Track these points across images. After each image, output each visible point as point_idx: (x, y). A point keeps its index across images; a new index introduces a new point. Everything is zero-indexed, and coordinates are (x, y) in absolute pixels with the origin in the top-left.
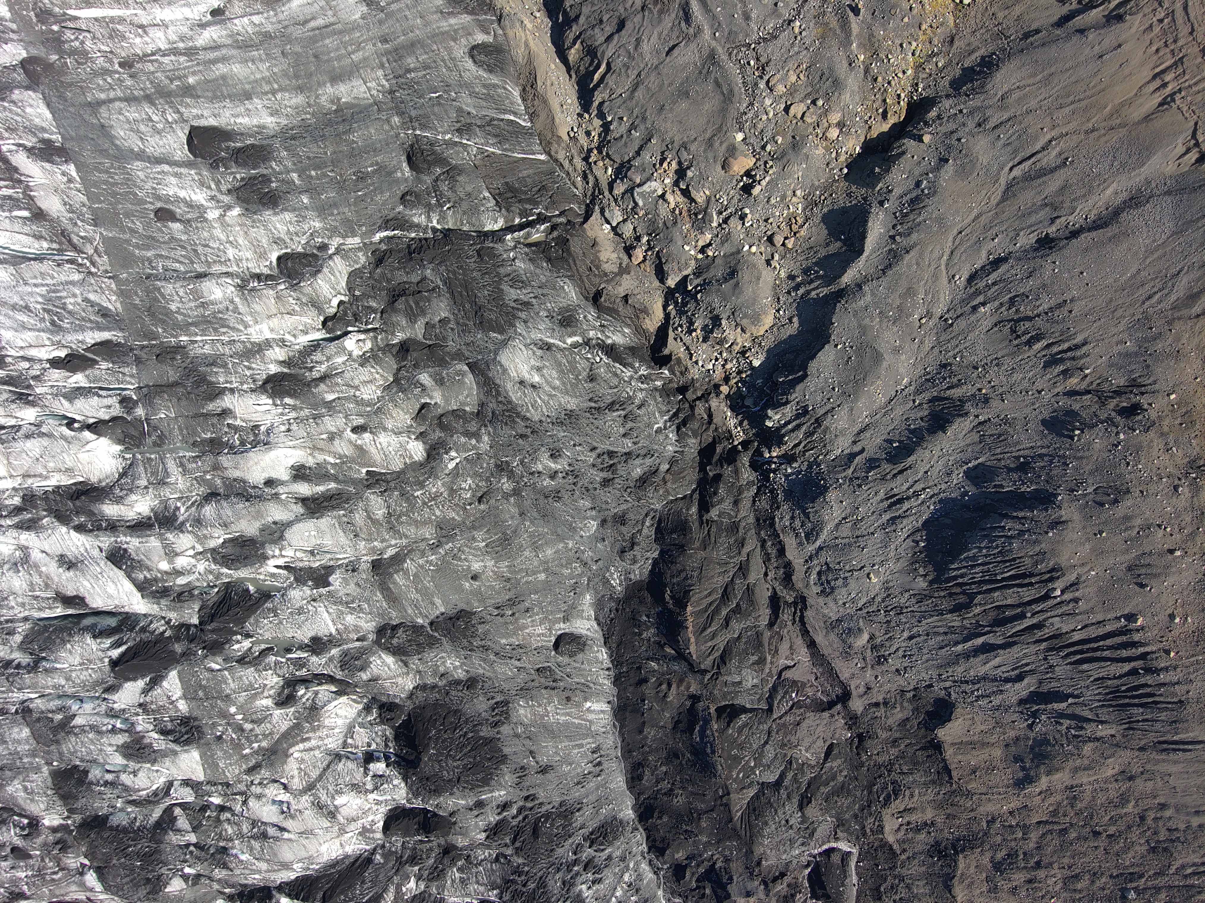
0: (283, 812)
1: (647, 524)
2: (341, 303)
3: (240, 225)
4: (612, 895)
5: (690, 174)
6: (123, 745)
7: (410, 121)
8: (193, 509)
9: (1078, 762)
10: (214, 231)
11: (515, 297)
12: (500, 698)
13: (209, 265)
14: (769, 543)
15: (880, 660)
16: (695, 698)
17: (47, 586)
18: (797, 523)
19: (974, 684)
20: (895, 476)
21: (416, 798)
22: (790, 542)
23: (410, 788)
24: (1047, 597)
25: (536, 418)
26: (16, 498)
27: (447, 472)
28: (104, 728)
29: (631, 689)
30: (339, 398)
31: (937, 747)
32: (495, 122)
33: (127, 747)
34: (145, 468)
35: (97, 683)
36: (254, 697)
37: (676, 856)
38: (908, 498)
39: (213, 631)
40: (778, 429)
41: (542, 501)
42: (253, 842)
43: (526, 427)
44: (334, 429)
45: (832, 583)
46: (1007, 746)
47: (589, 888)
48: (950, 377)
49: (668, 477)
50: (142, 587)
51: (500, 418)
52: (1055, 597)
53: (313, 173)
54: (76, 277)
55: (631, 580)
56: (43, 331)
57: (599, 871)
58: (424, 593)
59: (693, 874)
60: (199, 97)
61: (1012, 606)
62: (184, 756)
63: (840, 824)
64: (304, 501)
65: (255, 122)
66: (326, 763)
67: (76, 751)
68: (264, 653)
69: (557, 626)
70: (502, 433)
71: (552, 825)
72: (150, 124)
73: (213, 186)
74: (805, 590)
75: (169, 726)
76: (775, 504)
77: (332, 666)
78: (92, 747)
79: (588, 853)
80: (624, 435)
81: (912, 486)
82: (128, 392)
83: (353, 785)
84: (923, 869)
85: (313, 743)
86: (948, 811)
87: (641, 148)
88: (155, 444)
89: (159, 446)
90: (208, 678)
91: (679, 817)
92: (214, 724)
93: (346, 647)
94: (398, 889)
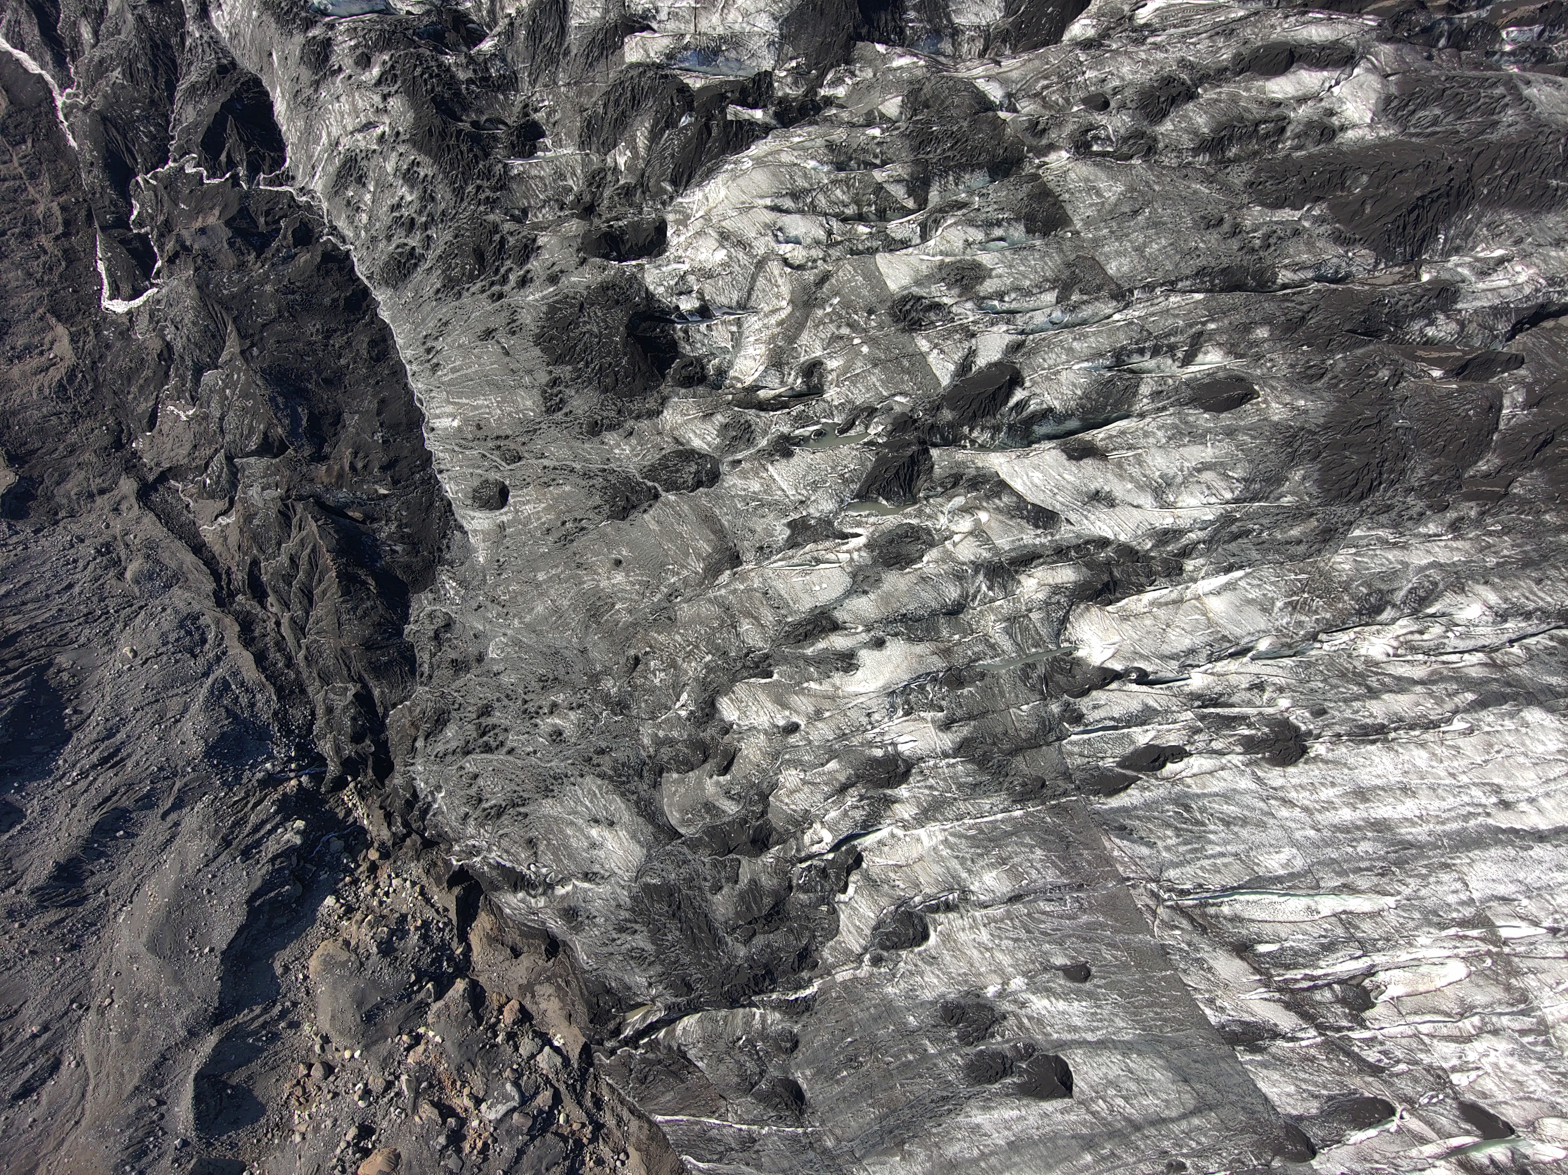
0: (780, 229)
1: (426, 665)
2: (844, 890)
3: (980, 974)
4: (374, 193)
5: (442, 1140)
6: (984, 278)
7: (812, 1144)
8: (972, 591)
10: (1011, 962)
11: (636, 936)
12: (559, 416)
13: (1009, 915)
14: (280, 664)
15: (106, 548)
16: (319, 457)
17: (1120, 465)
21: (633, 272)
22: (251, 673)
23: (642, 285)
25: (588, 779)
26: (1191, 568)
27: (688, 688)
28: (1013, 295)
29: (405, 453)
30: (823, 765)
31: (14, 459)
32: (715, 1157)
33: (977, 278)
34: (1038, 634)
35: (1033, 352)
36: (846, 368)
37: (308, 255)
38: (94, 766)
39: (909, 444)
40: (286, 819)
41: (561, 671)
42: (806, 185)
43: (598, 765)
44: (819, 725)
45: (183, 632)
47: (402, 198)
48: (64, 935)
49: (413, 732)
50: (1001, 486)
51: (631, 772)
53: (910, 1057)
54: (1172, 873)
55: (431, 591)
56: (1198, 796)
57: (396, 220)
58: (672, 534)
59: (285, 238)
60: (1073, 1137)
62: (906, 281)
64: (836, 627)
65: (996, 1114)
66: (754, 297)
67: (1042, 258)
68: (851, 425)
69: (510, 516)
70: (629, 752)
71: (463, 268)
72: (1124, 1093)
73: (1025, 1021)
74: (220, 614)
75: (932, 316)
76: (281, 716)
77: (761, 424)
78: (1022, 268)
79: (415, 241)
80: (476, 776)
81: (91, 784)
82: (1077, 730)
83: (711, 277)
84: (13, 302)
85: (773, 320)
87: (517, 1160)
88: (1033, 666)
89: (1028, 665)
90: (903, 382)
91: (308, 306)
92: (881, 327)
93: (753, 450)
94: (635, 152)
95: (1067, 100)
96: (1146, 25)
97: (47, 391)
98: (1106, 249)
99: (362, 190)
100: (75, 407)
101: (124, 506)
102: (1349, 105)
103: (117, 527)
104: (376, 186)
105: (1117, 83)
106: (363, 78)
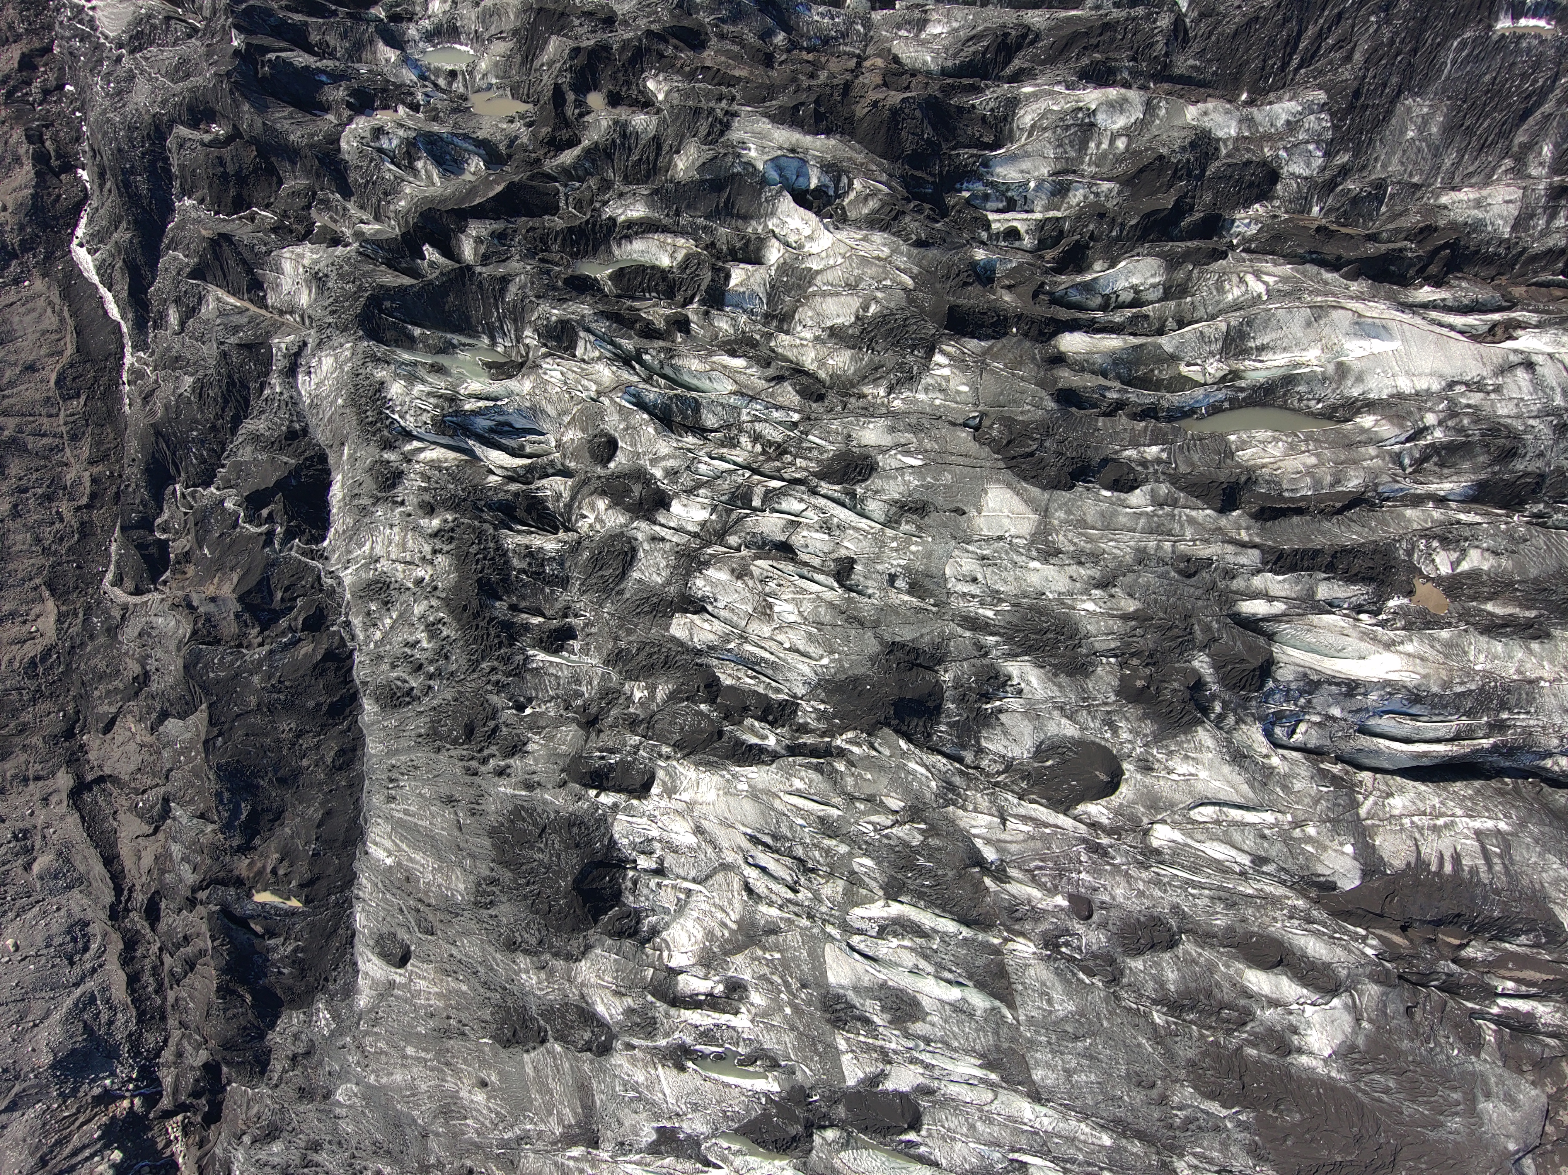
0: (753, 856)
1: (276, 1076)
4: (395, 621)
6: (917, 1020)
12: (485, 913)
14: (149, 988)
15: (23, 834)
16: (245, 849)
18: (104, 1016)
21: (604, 813)
22: (120, 994)
23: (608, 830)
28: (939, 1047)
29: (330, 870)
33: (911, 1016)
35: (940, 1105)
37: (312, 646)
40: (107, 1145)
41: (395, 1148)
45: (69, 937)
47: (419, 642)
55: (304, 1013)
57: (406, 656)
58: (543, 1086)
59: (296, 619)
62: (846, 982)
63: (114, 630)
66: (710, 883)
68: (749, 1059)
69: (403, 980)
74: (109, 929)
75: (858, 1025)
76: (133, 1041)
77: (667, 1026)
78: (956, 1029)
79: (416, 682)
83: (675, 852)
84: (11, 565)
90: (812, 1058)
91: (289, 707)
92: (809, 1003)
93: (650, 1044)
94: (652, 696)
95: (1056, 887)
96: (1157, 852)
97: (16, 665)
98: (1038, 1055)
99: (383, 612)
100: (39, 685)
101: (54, 799)
102: (1313, 1032)
103: (41, 819)
104: (401, 615)
105: (1107, 898)
106: (422, 522)
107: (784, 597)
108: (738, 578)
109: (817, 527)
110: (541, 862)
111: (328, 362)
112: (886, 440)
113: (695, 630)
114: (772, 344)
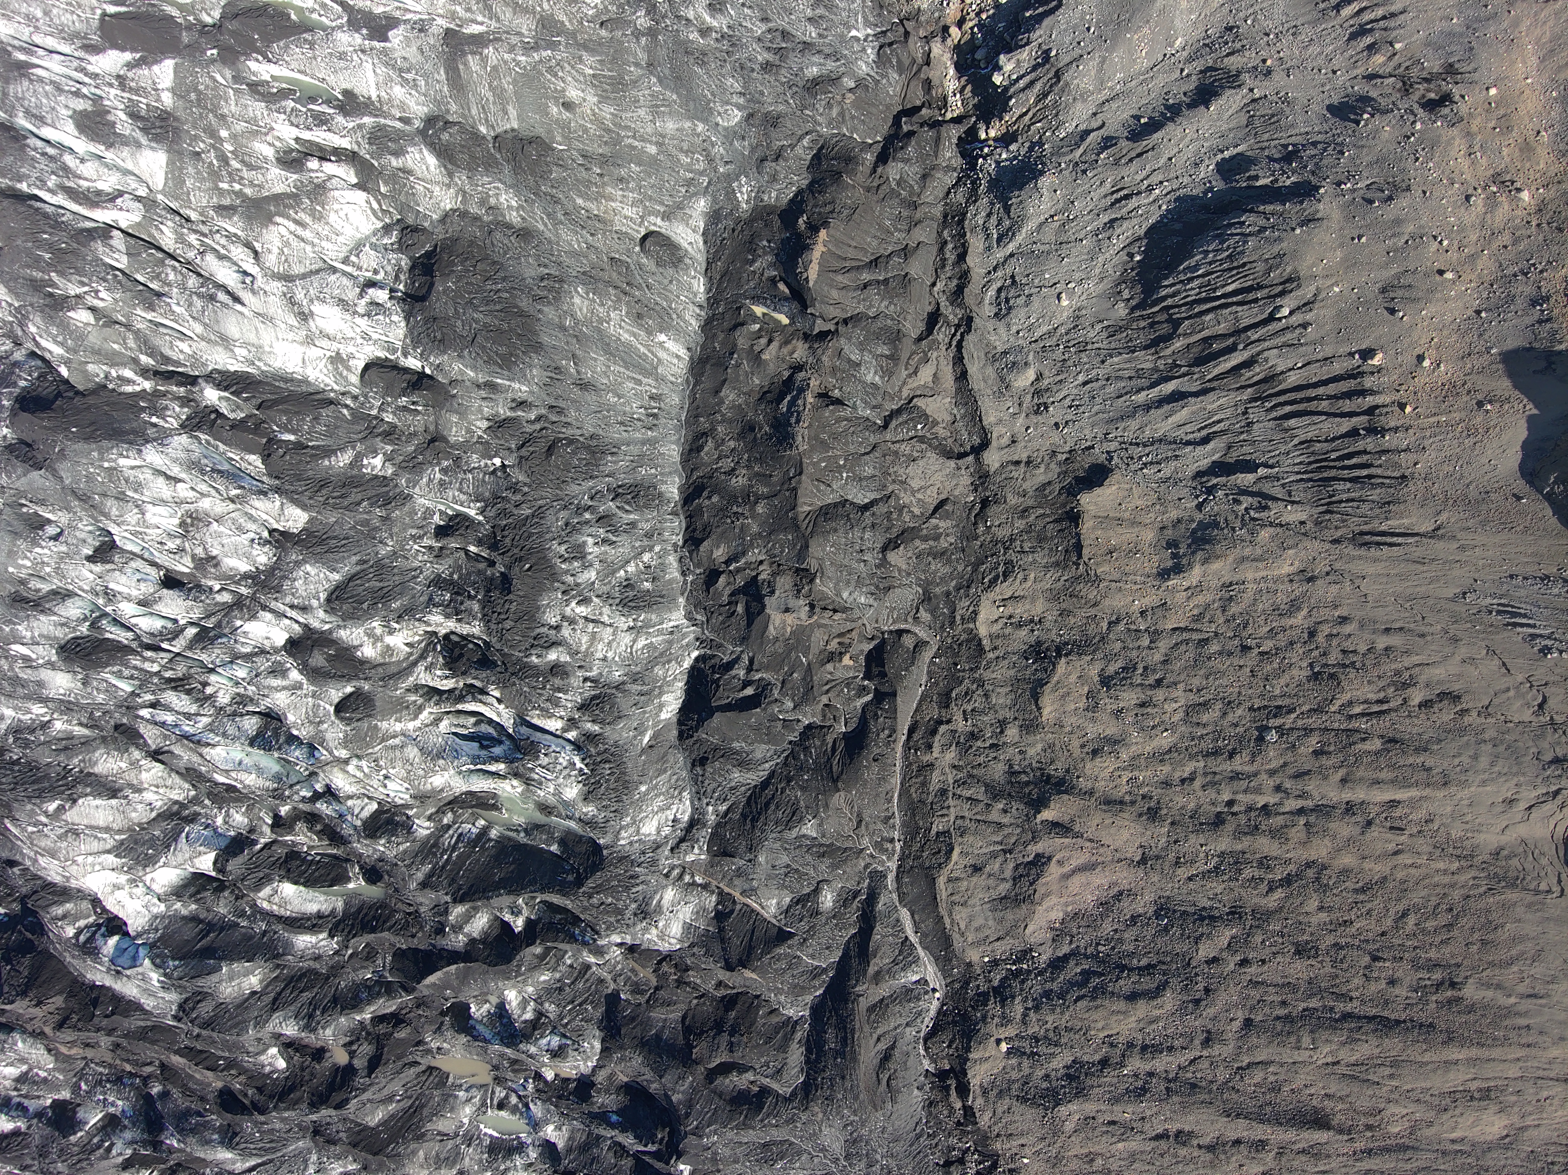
0: (244, 283)
1: (805, 142)
4: (622, 567)
6: (81, 113)
9: (1247, 552)
12: (554, 270)
14: (950, 246)
15: (1040, 409)
16: (797, 368)
18: (994, 220)
19: (1145, 446)
20: (1131, 160)
21: (415, 348)
22: (976, 243)
23: (410, 330)
24: (1271, 318)
29: (721, 336)
31: (1074, 517)
36: (254, 135)
37: (714, 556)
38: (1139, 193)
40: (1006, 89)
41: (681, 58)
42: (195, 299)
45: (1011, 302)
46: (1162, 528)
47: (596, 544)
48: (1234, 41)
49: (850, 97)
52: (1280, 319)
55: (762, 201)
57: (615, 532)
58: (499, 94)
59: (728, 584)
61: (1224, 336)
62: (148, 152)
63: (927, 598)
66: (314, 267)
68: (284, 94)
69: (652, 219)
71: (574, 453)
74: (974, 308)
75: (143, 113)
76: (973, 196)
77: (359, 134)
79: (608, 505)
80: (810, 20)
81: (1148, 176)
83: (341, 301)
84: (1012, 672)
85: (307, 234)
86: (1064, 606)
90: (207, 87)
91: (733, 498)
92: (196, 138)
93: (382, 121)
94: (358, 457)
97: (1021, 575)
99: (633, 578)
100: (1005, 553)
101: (1005, 440)
103: (1020, 422)
104: (614, 572)
106: (568, 659)
107: (159, 531)
108: (214, 558)
109: (119, 597)
110: (476, 308)
111: (649, 828)
112: (46, 675)
113: (276, 512)
114: (193, 793)
